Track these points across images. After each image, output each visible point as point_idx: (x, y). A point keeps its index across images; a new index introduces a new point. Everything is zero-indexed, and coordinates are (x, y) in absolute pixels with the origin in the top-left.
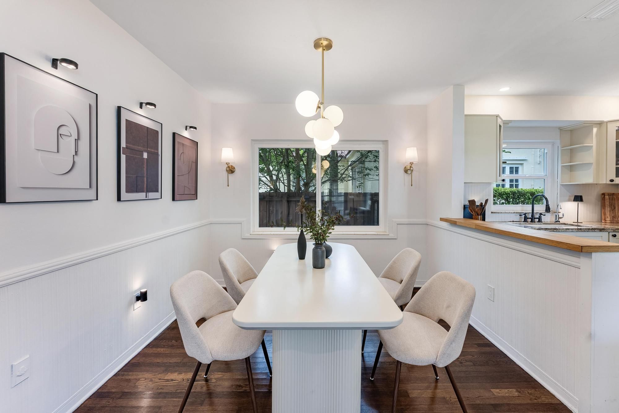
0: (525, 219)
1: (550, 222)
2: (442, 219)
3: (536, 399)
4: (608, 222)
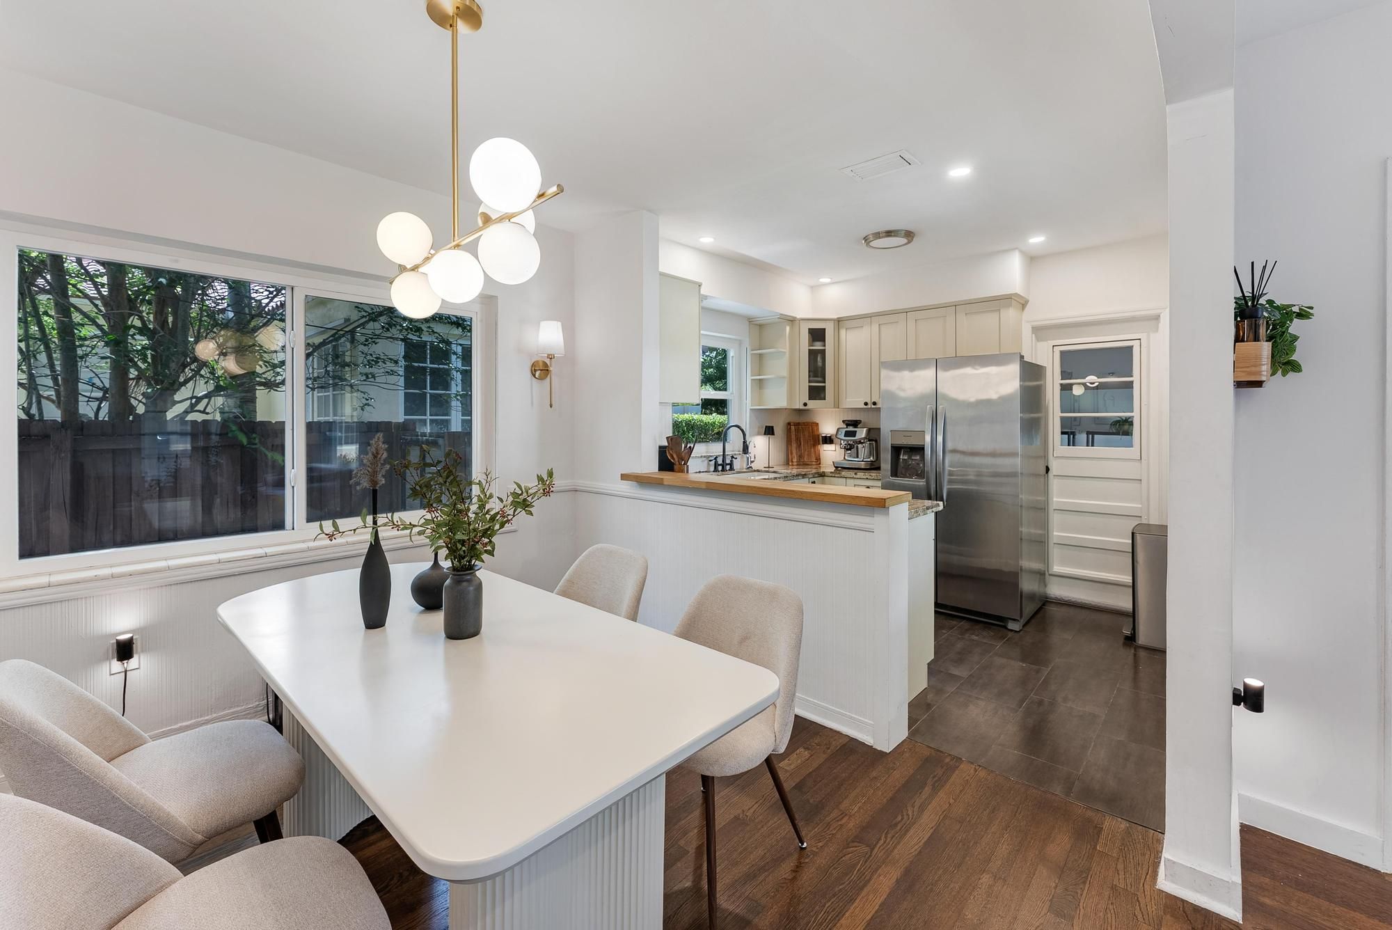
0: (715, 468)
1: (741, 469)
2: (624, 477)
3: (829, 748)
4: (795, 463)
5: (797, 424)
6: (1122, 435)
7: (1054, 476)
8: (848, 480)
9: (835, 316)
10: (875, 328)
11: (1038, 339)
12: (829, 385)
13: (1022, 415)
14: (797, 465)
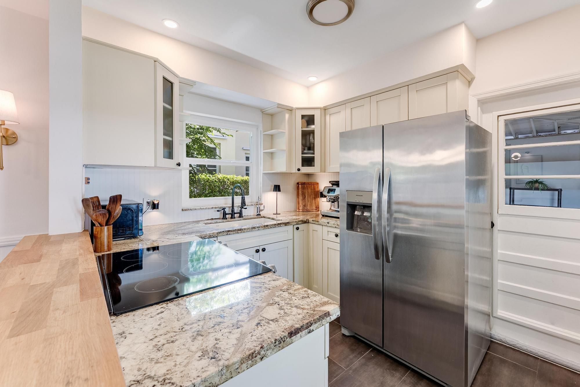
0: (224, 216)
4: (301, 210)
5: (303, 184)
6: (534, 190)
7: (498, 230)
8: (324, 227)
9: (322, 106)
10: (348, 111)
11: (483, 112)
12: (317, 156)
13: (468, 177)
14: (303, 211)
